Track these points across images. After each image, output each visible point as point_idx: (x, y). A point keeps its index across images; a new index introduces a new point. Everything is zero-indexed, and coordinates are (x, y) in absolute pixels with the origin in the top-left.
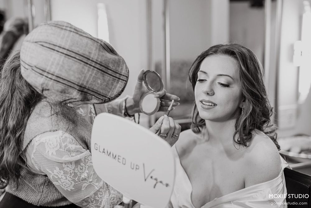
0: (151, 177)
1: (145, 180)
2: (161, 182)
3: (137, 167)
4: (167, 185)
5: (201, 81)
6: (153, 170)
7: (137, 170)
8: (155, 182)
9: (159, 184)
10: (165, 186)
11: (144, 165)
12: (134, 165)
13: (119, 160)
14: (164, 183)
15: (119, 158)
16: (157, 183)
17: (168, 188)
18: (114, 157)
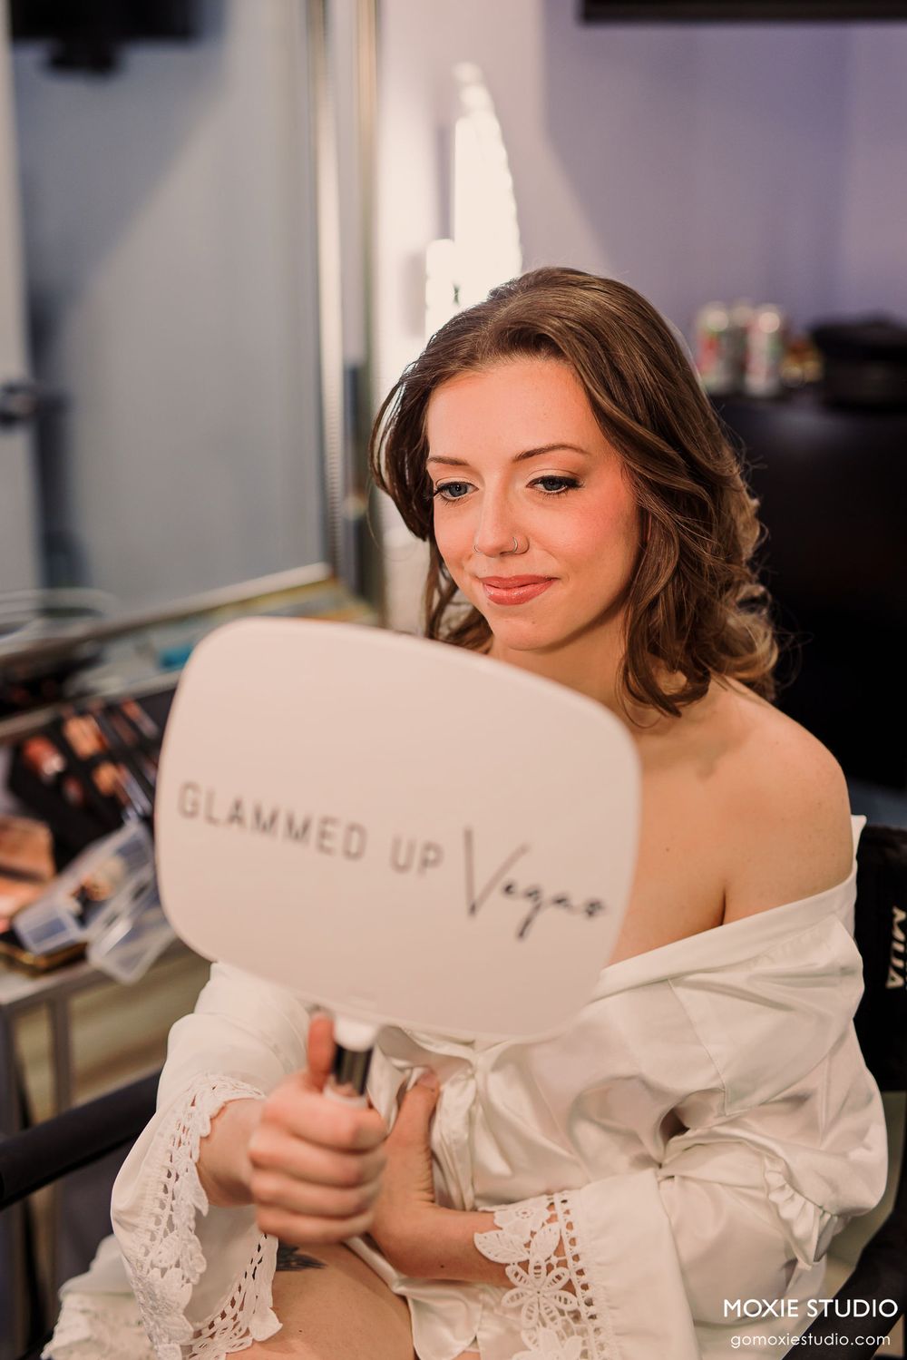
0: (508, 889)
1: (473, 909)
2: (560, 901)
3: (431, 855)
4: (593, 908)
5: (457, 489)
6: (523, 850)
7: (429, 871)
8: (525, 907)
9: (550, 915)
10: (586, 914)
11: (468, 836)
12: (411, 848)
13: (327, 843)
14: (578, 900)
15: (329, 828)
16: (537, 908)
17: (600, 920)
18: (298, 832)
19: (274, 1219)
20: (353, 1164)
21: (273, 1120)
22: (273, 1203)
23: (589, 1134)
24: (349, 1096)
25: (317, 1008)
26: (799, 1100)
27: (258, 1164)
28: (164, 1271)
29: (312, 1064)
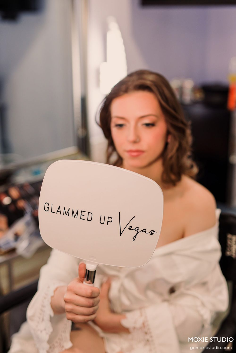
3: (110, 220)
13: (82, 217)
15: (83, 213)
18: (75, 215)
19: (70, 316)
20: (91, 301)
21: (70, 290)
22: (70, 312)
23: (150, 294)
24: (90, 283)
25: (81, 260)
26: (204, 284)
27: (66, 302)
28: (41, 331)
29: (80, 275)
